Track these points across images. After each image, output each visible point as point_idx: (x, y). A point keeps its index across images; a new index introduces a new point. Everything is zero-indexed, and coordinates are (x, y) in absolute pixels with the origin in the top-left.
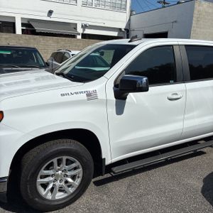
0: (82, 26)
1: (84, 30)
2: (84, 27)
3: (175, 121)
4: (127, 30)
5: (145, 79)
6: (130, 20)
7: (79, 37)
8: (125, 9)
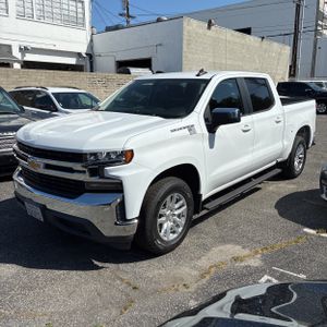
0: (20, 49)
1: (23, 55)
2: (24, 50)
3: (247, 153)
4: (90, 56)
5: (237, 110)
6: (92, 40)
7: (17, 66)
8: (84, 24)
